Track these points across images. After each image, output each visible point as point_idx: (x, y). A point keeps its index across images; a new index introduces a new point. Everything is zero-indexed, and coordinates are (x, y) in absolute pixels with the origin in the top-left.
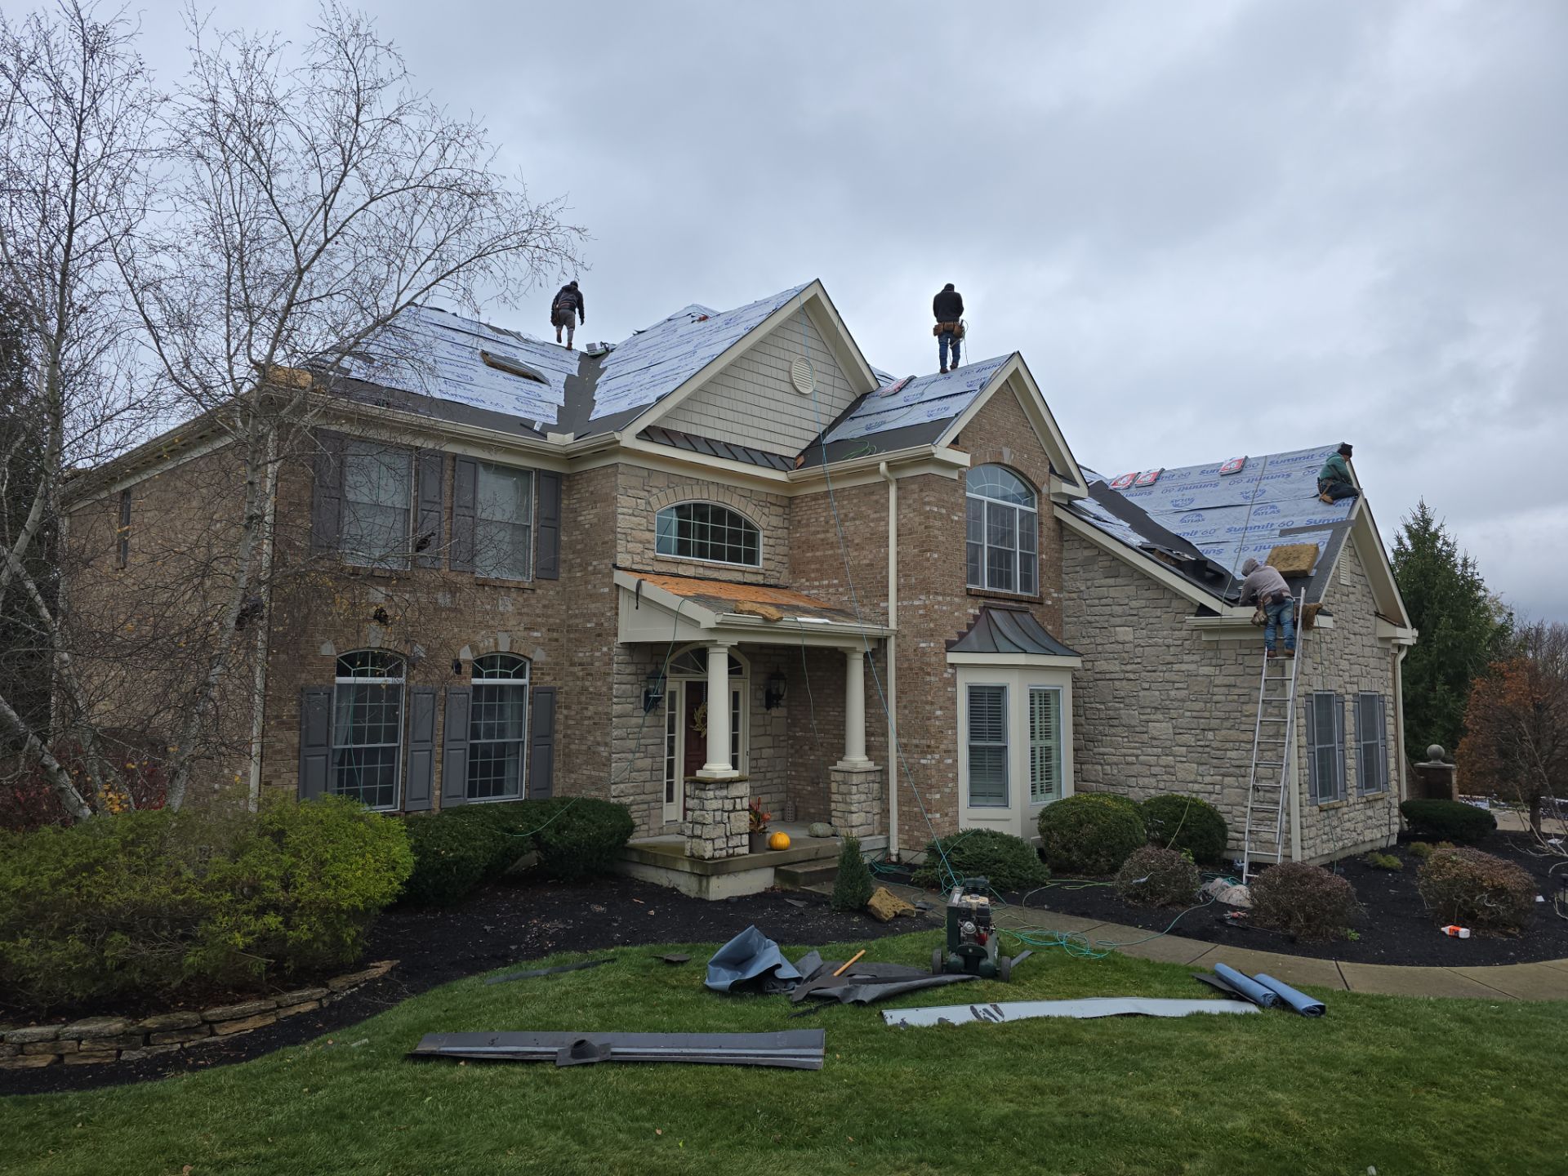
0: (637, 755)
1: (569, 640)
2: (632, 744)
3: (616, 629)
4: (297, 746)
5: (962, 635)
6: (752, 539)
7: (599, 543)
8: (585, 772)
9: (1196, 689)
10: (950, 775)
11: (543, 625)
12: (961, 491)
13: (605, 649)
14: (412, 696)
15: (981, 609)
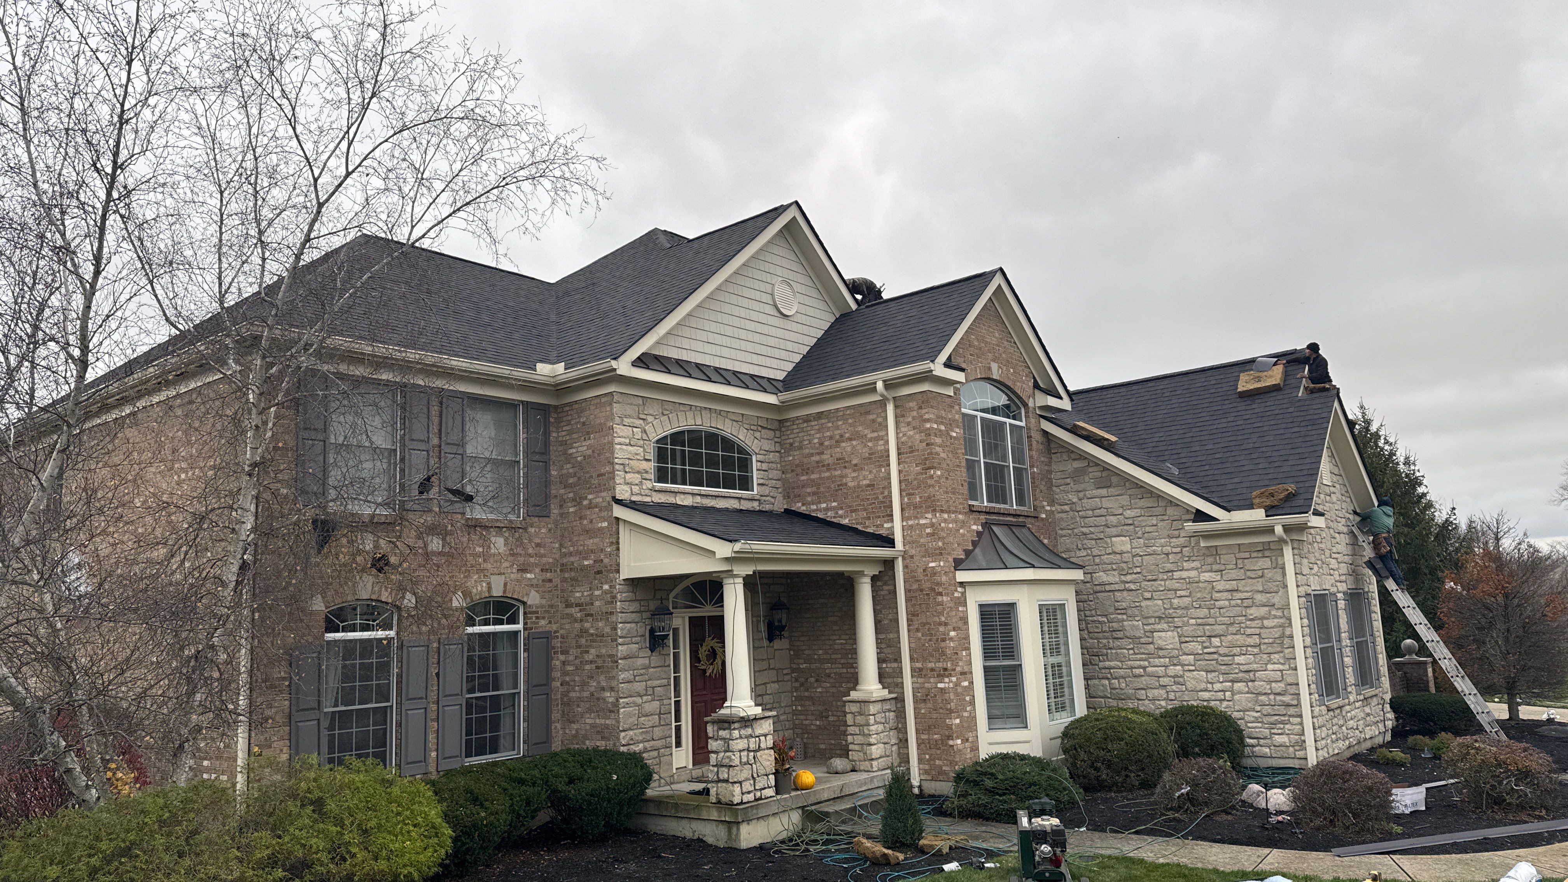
0: (645, 698)
1: (564, 580)
2: (639, 687)
3: (618, 565)
4: (287, 711)
5: (968, 553)
6: (745, 464)
7: (595, 475)
8: (588, 721)
9: (1199, 595)
10: (968, 698)
11: (537, 565)
12: (957, 407)
13: (606, 587)
14: (405, 651)
15: (983, 525)
